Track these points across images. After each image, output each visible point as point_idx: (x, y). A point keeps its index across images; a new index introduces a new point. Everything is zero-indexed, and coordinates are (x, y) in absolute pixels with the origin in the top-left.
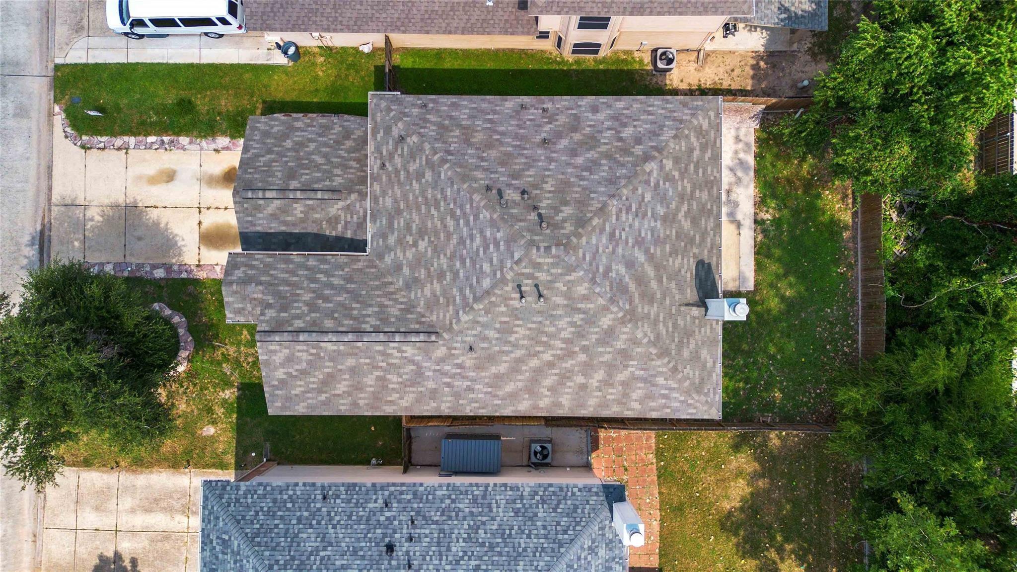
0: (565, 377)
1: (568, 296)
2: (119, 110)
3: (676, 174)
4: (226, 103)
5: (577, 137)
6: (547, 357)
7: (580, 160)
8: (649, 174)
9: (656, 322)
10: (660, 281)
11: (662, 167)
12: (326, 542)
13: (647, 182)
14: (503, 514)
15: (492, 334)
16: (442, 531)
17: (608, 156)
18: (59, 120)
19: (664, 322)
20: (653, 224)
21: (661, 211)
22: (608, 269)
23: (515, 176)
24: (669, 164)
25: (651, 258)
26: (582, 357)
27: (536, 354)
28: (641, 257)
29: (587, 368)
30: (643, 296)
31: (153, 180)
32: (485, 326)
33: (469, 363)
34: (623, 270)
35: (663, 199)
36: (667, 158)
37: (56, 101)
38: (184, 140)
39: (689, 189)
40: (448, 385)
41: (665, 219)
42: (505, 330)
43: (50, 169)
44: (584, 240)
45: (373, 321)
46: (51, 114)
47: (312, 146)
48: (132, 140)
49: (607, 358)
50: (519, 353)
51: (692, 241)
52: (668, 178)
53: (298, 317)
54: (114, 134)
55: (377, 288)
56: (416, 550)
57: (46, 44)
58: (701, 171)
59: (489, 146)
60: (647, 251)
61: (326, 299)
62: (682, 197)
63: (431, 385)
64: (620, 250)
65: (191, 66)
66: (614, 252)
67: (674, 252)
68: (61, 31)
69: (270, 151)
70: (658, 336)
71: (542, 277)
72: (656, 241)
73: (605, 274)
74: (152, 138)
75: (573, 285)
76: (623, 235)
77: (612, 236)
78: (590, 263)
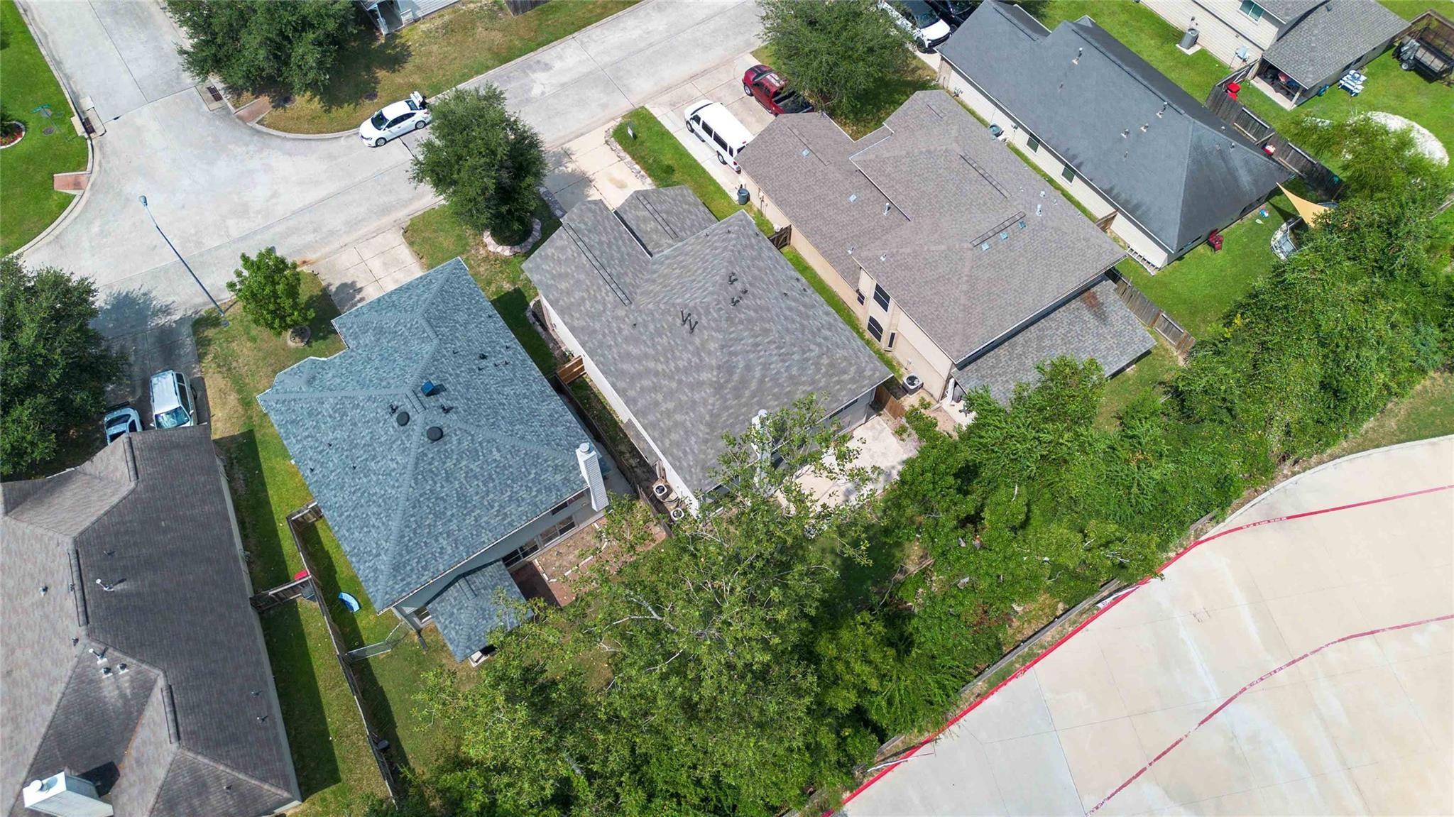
0: (655, 388)
1: (704, 343)
2: (642, 144)
3: (824, 370)
5: (802, 309)
6: (660, 367)
7: (788, 313)
9: (727, 408)
10: (753, 396)
11: (820, 357)
13: (804, 352)
14: (544, 409)
15: (651, 327)
16: (512, 380)
17: (803, 327)
18: (614, 124)
19: (729, 416)
21: (794, 371)
22: (735, 354)
23: (751, 285)
25: (762, 381)
26: (674, 385)
27: (657, 360)
28: (758, 374)
29: (670, 395)
30: (735, 389)
31: (612, 180)
32: (653, 320)
33: (625, 332)
34: (741, 365)
35: (803, 369)
36: (828, 357)
37: (623, 117)
38: (649, 180)
40: (604, 335)
42: (659, 333)
43: (582, 134)
45: (614, 272)
46: (613, 119)
47: (694, 217)
48: (629, 158)
49: (684, 398)
50: (651, 351)
52: (817, 365)
53: (590, 238)
54: (625, 149)
55: (635, 269)
56: (493, 370)
57: (652, 96)
59: (760, 269)
60: (764, 376)
61: (610, 247)
62: (813, 382)
63: (598, 326)
64: (752, 356)
65: (695, 161)
66: (748, 352)
67: (776, 397)
68: (666, 98)
69: (674, 200)
70: (719, 415)
71: (704, 321)
72: (775, 380)
73: (731, 354)
74: (638, 167)
75: (711, 339)
76: (762, 353)
77: (757, 345)
78: (731, 340)
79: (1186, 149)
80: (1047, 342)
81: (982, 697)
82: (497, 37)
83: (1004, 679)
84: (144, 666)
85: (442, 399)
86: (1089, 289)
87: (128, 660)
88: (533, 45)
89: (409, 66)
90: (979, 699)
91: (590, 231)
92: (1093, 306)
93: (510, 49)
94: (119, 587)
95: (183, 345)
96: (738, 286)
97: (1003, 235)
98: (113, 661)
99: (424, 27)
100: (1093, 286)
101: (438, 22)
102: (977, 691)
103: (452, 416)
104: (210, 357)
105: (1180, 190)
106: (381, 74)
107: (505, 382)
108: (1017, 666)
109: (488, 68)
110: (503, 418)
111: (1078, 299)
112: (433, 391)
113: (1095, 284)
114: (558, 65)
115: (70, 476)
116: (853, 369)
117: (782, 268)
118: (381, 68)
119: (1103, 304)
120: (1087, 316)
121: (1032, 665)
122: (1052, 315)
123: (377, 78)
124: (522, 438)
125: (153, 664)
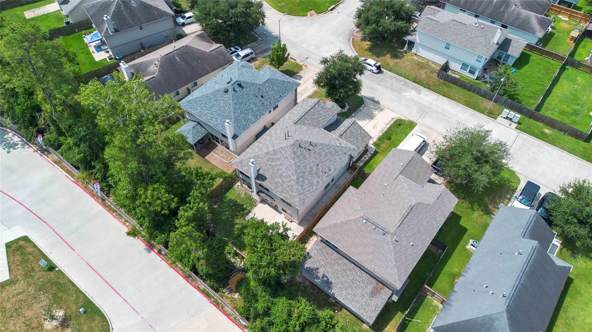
0: (266, 141)
2: (397, 128)
3: (289, 184)
4: (383, 146)
5: (314, 172)
8: (294, 176)
9: (262, 159)
12: (273, 90)
16: (257, 106)
17: (304, 172)
18: (404, 118)
19: (260, 161)
20: (283, 170)
23: (315, 152)
24: (293, 183)
25: (276, 165)
26: (267, 144)
27: (275, 137)
28: (278, 163)
29: (264, 144)
31: (376, 125)
32: (289, 130)
33: (284, 127)
34: (278, 156)
37: (408, 120)
38: (381, 134)
39: (284, 185)
40: (283, 123)
41: (282, 174)
42: (284, 133)
43: (393, 111)
44: (290, 150)
45: (307, 117)
46: (406, 118)
47: (356, 142)
48: (388, 126)
49: (263, 147)
50: (278, 134)
51: (272, 179)
52: (290, 181)
54: (392, 124)
55: (313, 123)
56: (258, 100)
57: (424, 125)
58: (286, 192)
59: (326, 155)
63: (286, 120)
66: (283, 157)
68: (425, 129)
69: (360, 133)
70: (259, 158)
71: (289, 140)
74: (386, 129)
82: (424, 76)
85: (238, 89)
86: (384, 285)
87: (158, 67)
88: (427, 86)
89: (396, 60)
92: (376, 289)
93: (421, 81)
94: (177, 58)
97: (374, 227)
99: (415, 57)
101: (420, 60)
103: (233, 92)
106: (388, 56)
109: (408, 79)
111: (377, 282)
112: (240, 85)
114: (422, 96)
118: (391, 54)
119: (380, 294)
120: (370, 288)
121: (214, 305)
122: (363, 272)
123: (386, 55)
125: (159, 72)
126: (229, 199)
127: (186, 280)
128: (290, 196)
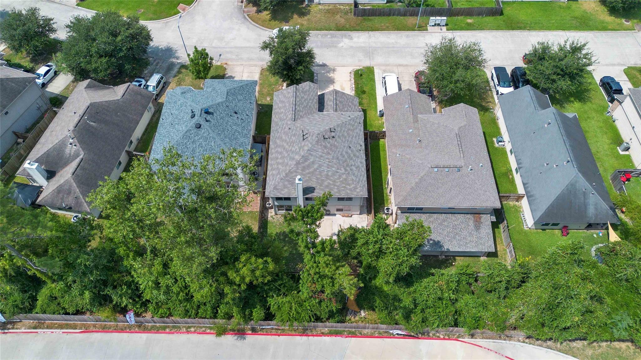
0: (281, 153)
1: (305, 145)
2: (361, 79)
3: (341, 179)
4: (365, 101)
5: (352, 155)
6: (287, 147)
7: (344, 153)
10: (309, 173)
11: (343, 174)
13: (338, 169)
14: (242, 140)
15: (294, 132)
16: (239, 125)
17: (346, 161)
18: (358, 68)
20: (326, 171)
21: (330, 174)
22: (312, 155)
23: (339, 137)
25: (315, 170)
26: (286, 155)
27: (288, 144)
28: (316, 167)
29: (283, 158)
30: (304, 167)
31: (341, 86)
32: (296, 130)
33: (286, 130)
34: (311, 160)
35: (334, 175)
36: (346, 176)
37: (363, 67)
38: (354, 92)
39: (337, 184)
40: (280, 127)
41: (327, 175)
42: (294, 135)
43: (345, 66)
44: (320, 147)
45: (298, 109)
46: (359, 66)
48: (353, 82)
49: (286, 161)
50: (288, 140)
51: (321, 185)
52: (340, 176)
53: (300, 94)
54: (354, 78)
55: (308, 112)
56: (235, 118)
57: (379, 65)
58: (343, 189)
59: (348, 134)
60: (317, 169)
61: (305, 101)
62: (334, 181)
63: (280, 123)
64: (317, 159)
65: (376, 94)
66: (317, 157)
67: (317, 179)
68: (383, 68)
69: (348, 99)
70: (292, 173)
71: (309, 138)
72: (320, 172)
73: (310, 154)
74: (354, 86)
75: (307, 145)
76: (322, 160)
77: (322, 156)
78: (313, 149)
79: (567, 182)
80: (446, 223)
81: (323, 334)
82: (342, 21)
83: (337, 334)
84: (81, 149)
85: (209, 117)
86: (480, 214)
87: (78, 144)
88: (352, 29)
89: (306, 18)
90: (321, 334)
91: (302, 92)
92: (477, 221)
93: (343, 27)
94: (92, 123)
95: (173, 70)
96: (333, 134)
97: (447, 170)
98: (74, 142)
99: (320, 7)
100: (482, 214)
101: (327, 7)
102: (323, 331)
103: (208, 124)
104: (177, 77)
105: (553, 198)
106: (295, 16)
107: (236, 124)
108: (345, 333)
109: (331, 30)
110: (224, 134)
111: (472, 215)
112: (207, 112)
113: (484, 214)
114: (355, 40)
115: (109, 88)
116: (353, 186)
117: (359, 139)
118: (297, 14)
119: (482, 223)
120: (471, 223)
121: (352, 337)
122: (456, 215)
123: (293, 17)
124: (225, 143)
125: (83, 149)
126: (276, 235)
127: (305, 335)
128: (351, 190)
